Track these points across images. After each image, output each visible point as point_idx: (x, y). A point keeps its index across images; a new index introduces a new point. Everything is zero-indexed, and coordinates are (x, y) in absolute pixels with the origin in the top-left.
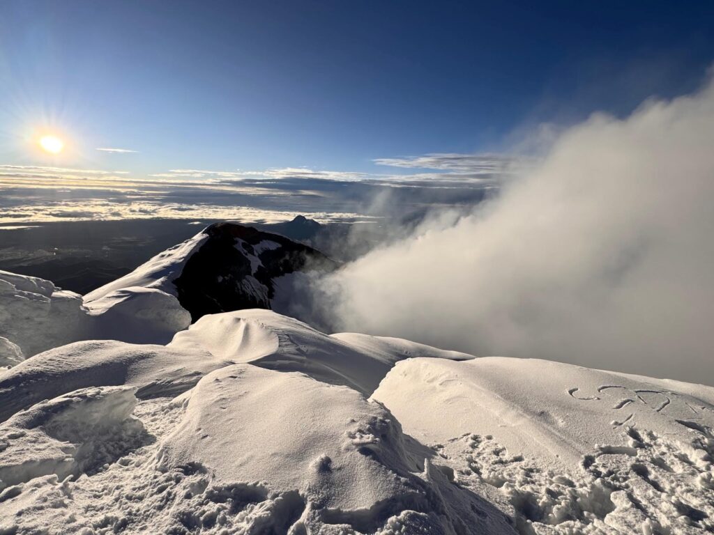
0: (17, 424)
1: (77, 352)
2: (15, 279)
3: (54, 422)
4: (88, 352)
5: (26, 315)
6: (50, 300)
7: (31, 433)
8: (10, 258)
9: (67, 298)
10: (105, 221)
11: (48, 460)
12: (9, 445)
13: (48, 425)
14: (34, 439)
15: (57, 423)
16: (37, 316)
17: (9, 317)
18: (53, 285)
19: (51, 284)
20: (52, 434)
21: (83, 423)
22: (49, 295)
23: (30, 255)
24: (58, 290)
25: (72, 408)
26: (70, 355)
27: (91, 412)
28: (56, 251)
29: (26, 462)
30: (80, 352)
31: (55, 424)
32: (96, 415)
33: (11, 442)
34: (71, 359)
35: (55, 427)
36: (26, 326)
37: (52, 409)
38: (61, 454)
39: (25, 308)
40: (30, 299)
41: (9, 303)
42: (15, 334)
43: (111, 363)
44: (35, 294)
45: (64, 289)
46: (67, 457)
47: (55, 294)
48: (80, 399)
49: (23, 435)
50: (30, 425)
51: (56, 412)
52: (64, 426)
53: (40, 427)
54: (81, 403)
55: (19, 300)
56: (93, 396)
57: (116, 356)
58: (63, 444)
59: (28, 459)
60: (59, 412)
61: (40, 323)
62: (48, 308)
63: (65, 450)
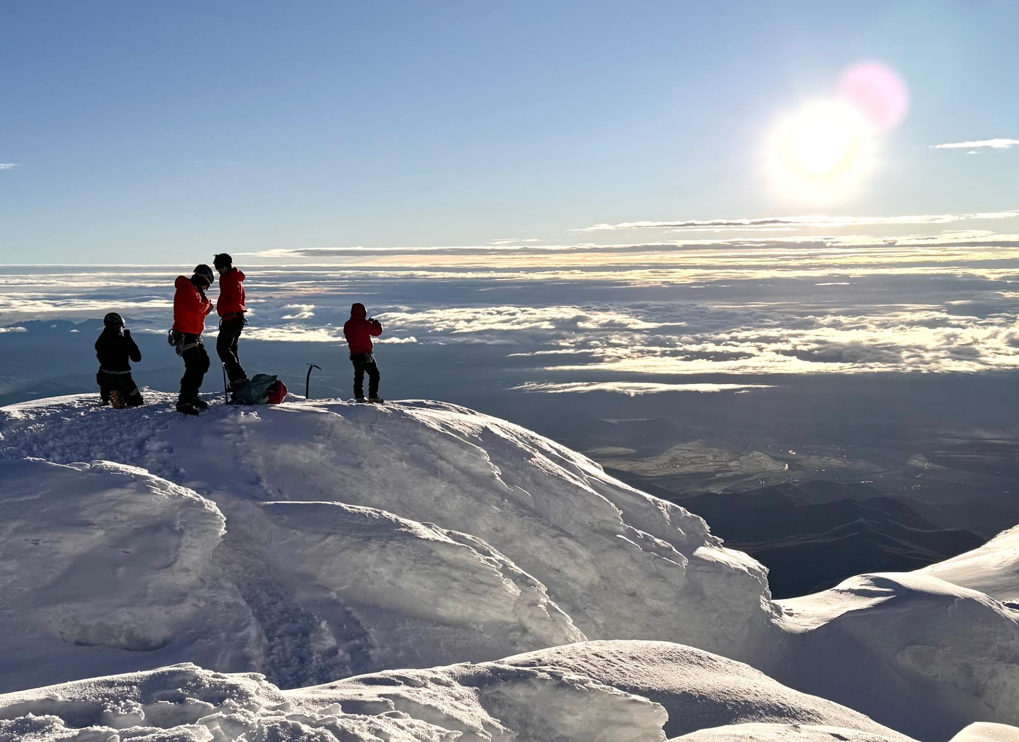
0: (451, 673)
1: (651, 657)
2: (631, 500)
3: (499, 692)
4: (670, 664)
5: (631, 585)
6: (685, 561)
7: (458, 689)
8: (689, 469)
9: (727, 566)
10: (931, 374)
11: (456, 719)
12: (425, 686)
13: (488, 692)
14: (459, 695)
15: (502, 697)
16: (654, 594)
17: (597, 579)
18: (707, 528)
19: (702, 527)
20: (486, 703)
21: (543, 721)
22: (688, 549)
23: (733, 464)
24: (715, 543)
25: (530, 684)
26: (633, 658)
27: (561, 709)
28: (790, 461)
29: (429, 706)
30: (655, 658)
31: (496, 696)
32: (569, 719)
33: (430, 684)
34: (631, 665)
35: (496, 700)
36: (627, 612)
37: (503, 674)
38: (477, 724)
39: (633, 568)
40: (646, 550)
41: (604, 551)
42: (600, 621)
43: (702, 697)
44: (658, 541)
45: (731, 543)
46: (483, 732)
47: (703, 552)
48: (548, 677)
49: (448, 685)
50: (465, 681)
51: (505, 680)
52: (510, 706)
53: (475, 688)
54: (547, 683)
55: (621, 546)
56: (573, 682)
57: (721, 688)
58: (490, 719)
59: (434, 704)
60: (510, 682)
61: (656, 613)
62: (679, 580)
63: (487, 725)
